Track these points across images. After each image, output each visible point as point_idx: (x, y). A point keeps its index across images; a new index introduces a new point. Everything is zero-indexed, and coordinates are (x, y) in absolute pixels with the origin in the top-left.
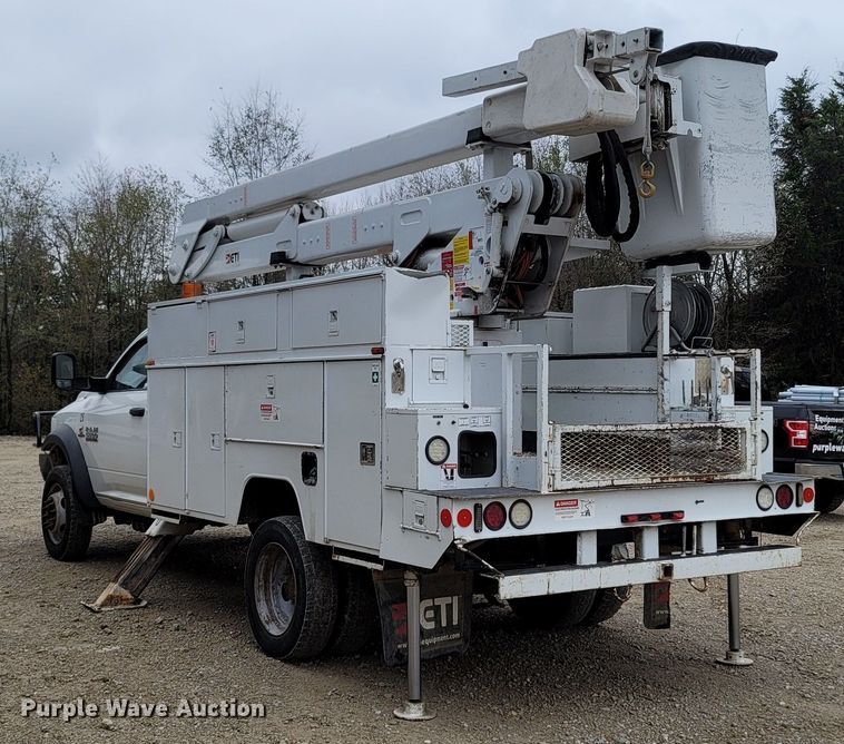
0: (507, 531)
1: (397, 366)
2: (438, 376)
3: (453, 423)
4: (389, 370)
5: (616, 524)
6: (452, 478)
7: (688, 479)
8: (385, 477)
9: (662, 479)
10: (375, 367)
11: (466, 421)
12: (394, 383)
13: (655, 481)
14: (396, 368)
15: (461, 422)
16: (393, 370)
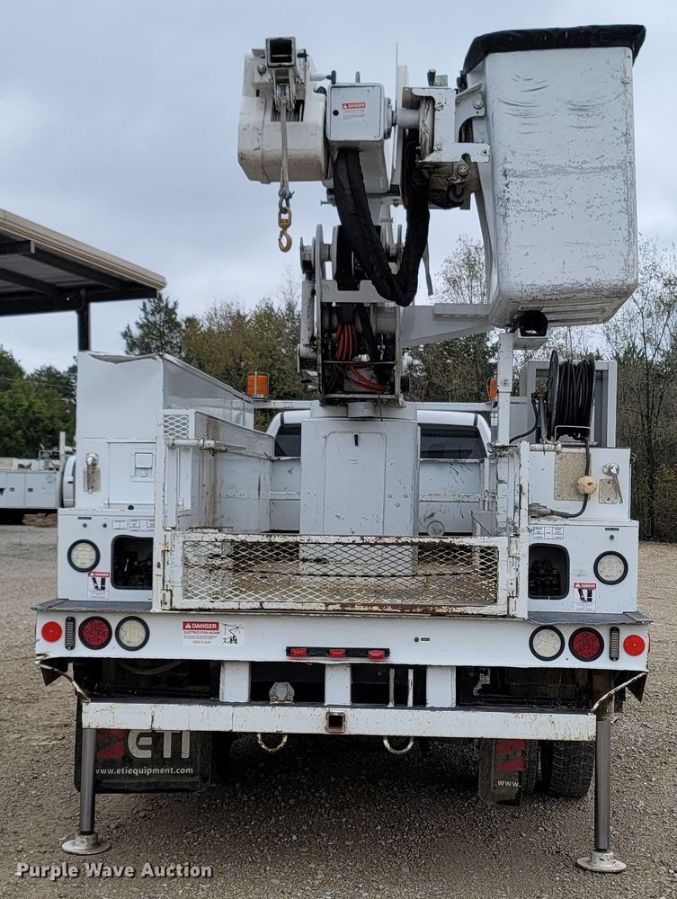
0: (112, 651)
3: (105, 526)
5: (281, 657)
6: (103, 588)
7: (389, 609)
9: (342, 605)
11: (123, 525)
12: (86, 480)
13: (331, 608)
15: (116, 525)
16: (85, 465)
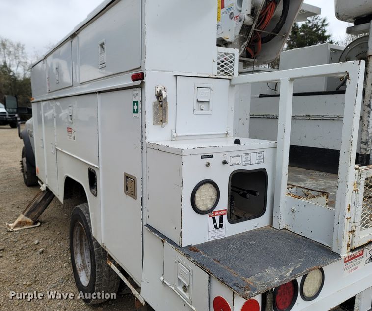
1: (159, 95)
2: (203, 106)
3: (225, 162)
4: (150, 99)
6: (221, 226)
8: (145, 217)
10: (134, 95)
11: (239, 160)
12: (156, 113)
14: (157, 97)
15: (233, 161)
16: (155, 100)
